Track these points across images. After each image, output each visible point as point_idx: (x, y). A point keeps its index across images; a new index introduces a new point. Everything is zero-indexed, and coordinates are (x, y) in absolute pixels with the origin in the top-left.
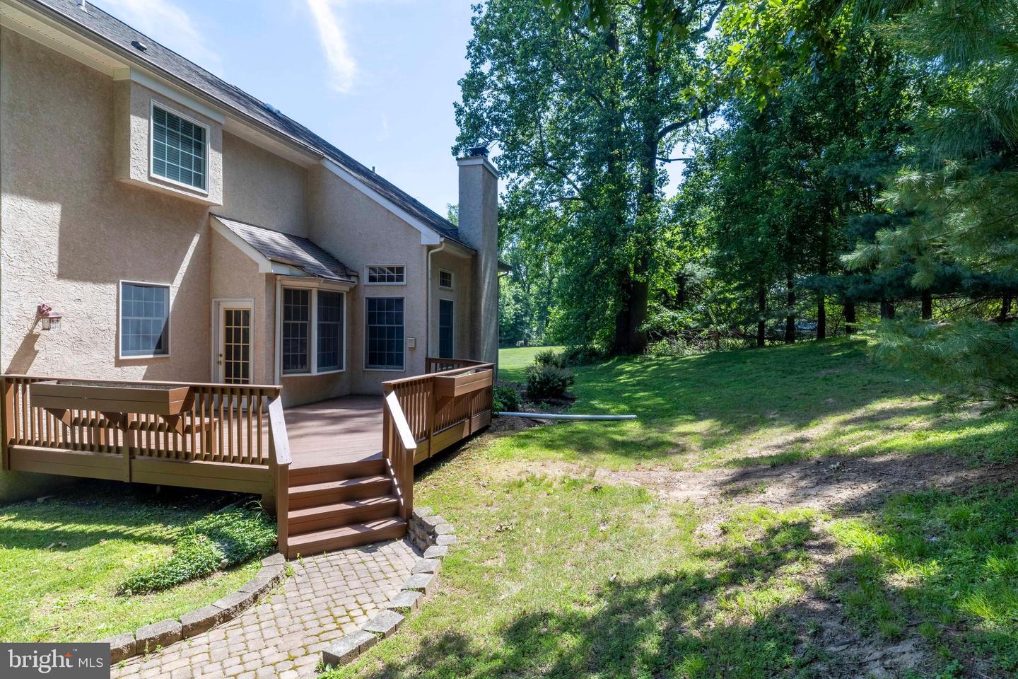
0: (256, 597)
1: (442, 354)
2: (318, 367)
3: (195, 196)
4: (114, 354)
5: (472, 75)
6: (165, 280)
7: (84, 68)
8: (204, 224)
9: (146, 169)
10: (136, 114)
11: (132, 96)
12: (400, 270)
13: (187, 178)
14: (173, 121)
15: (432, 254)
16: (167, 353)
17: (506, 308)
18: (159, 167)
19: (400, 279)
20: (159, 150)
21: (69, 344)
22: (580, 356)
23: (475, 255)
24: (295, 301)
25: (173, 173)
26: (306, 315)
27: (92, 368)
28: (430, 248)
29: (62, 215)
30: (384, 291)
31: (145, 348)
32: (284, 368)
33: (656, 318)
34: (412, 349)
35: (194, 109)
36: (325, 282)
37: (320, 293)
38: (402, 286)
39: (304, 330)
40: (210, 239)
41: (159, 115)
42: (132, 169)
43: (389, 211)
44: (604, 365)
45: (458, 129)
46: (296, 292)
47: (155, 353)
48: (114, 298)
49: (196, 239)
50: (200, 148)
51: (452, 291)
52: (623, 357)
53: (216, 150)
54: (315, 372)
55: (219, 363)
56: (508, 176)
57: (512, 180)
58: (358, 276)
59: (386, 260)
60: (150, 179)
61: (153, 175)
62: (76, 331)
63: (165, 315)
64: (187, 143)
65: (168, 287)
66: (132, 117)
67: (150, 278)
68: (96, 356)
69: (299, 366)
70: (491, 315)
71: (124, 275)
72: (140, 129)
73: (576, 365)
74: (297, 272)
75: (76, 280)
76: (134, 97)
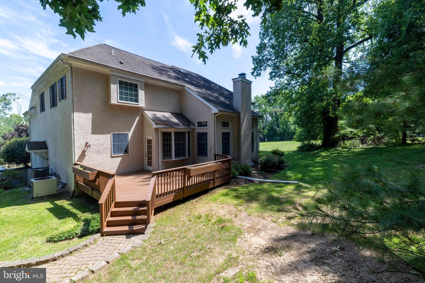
0: (71, 253)
1: (223, 153)
2: (175, 157)
3: (134, 105)
4: (110, 154)
5: (260, 44)
6: (127, 132)
7: (98, 73)
8: (140, 113)
9: (117, 100)
10: (113, 84)
11: (111, 78)
12: (206, 122)
13: (131, 100)
14: (126, 83)
15: (216, 116)
16: (128, 153)
17: (291, 126)
18: (121, 98)
19: (206, 126)
20: (121, 93)
21: (96, 152)
22: (305, 148)
23: (239, 114)
24: (166, 136)
25: (126, 99)
26: (170, 140)
27: (103, 159)
28: (215, 114)
29: (92, 116)
30: (202, 130)
31: (121, 152)
32: (163, 158)
33: (342, 132)
34: (210, 151)
35: (133, 78)
36: (175, 129)
37: (175, 133)
38: (207, 128)
39: (170, 145)
40: (143, 118)
41: (121, 83)
42: (112, 100)
43: (202, 102)
44: (315, 152)
45: (254, 65)
46: (167, 133)
47: (124, 154)
48: (110, 138)
49: (138, 118)
50: (137, 91)
51: (230, 128)
52: (325, 148)
53: (142, 90)
54: (173, 159)
55: (146, 156)
56: (275, 79)
57: (277, 81)
58: (194, 125)
59: (202, 120)
60: (118, 102)
61: (119, 101)
62: (98, 149)
63: (128, 142)
64: (131, 90)
65: (128, 134)
66: (111, 85)
67: (122, 131)
68: (104, 155)
69: (168, 157)
70: (248, 136)
71: (113, 131)
72: (114, 88)
73: (304, 151)
74: (166, 126)
75: (97, 134)
76: (112, 79)
